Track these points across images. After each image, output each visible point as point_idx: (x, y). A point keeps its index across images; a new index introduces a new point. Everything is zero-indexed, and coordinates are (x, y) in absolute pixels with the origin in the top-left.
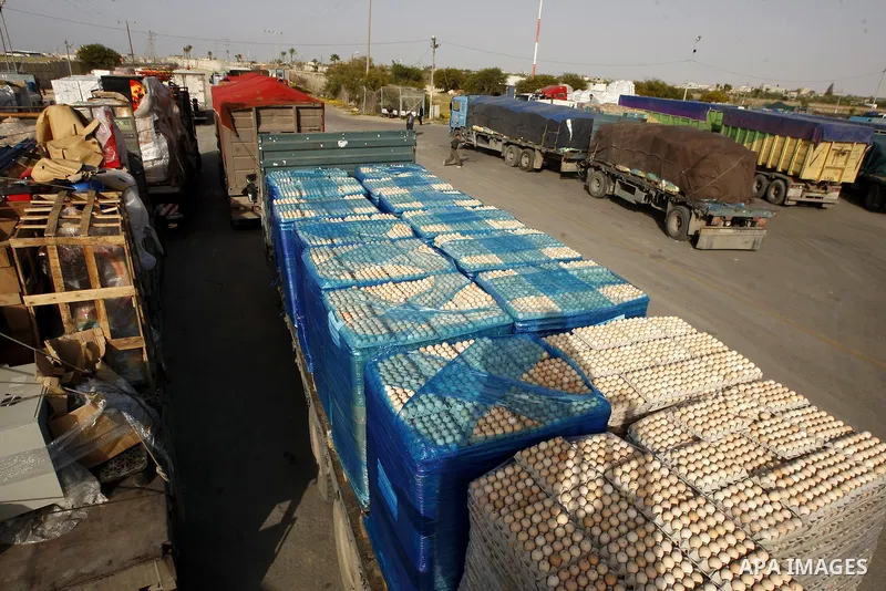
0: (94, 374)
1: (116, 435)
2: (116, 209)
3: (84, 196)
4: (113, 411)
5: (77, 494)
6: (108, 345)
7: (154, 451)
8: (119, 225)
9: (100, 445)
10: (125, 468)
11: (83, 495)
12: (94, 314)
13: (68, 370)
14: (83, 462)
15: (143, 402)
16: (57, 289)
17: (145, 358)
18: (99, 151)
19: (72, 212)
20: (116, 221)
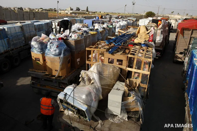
0: (134, 90)
1: (135, 106)
2: (151, 52)
3: (144, 48)
4: (136, 101)
5: (123, 116)
6: (139, 84)
7: (141, 115)
8: (151, 56)
9: (131, 107)
10: (134, 115)
11: (124, 116)
12: (139, 76)
13: (130, 87)
14: (126, 109)
15: (142, 101)
16: (133, 68)
17: (146, 90)
18: (149, 37)
19: (141, 51)
20: (150, 55)
